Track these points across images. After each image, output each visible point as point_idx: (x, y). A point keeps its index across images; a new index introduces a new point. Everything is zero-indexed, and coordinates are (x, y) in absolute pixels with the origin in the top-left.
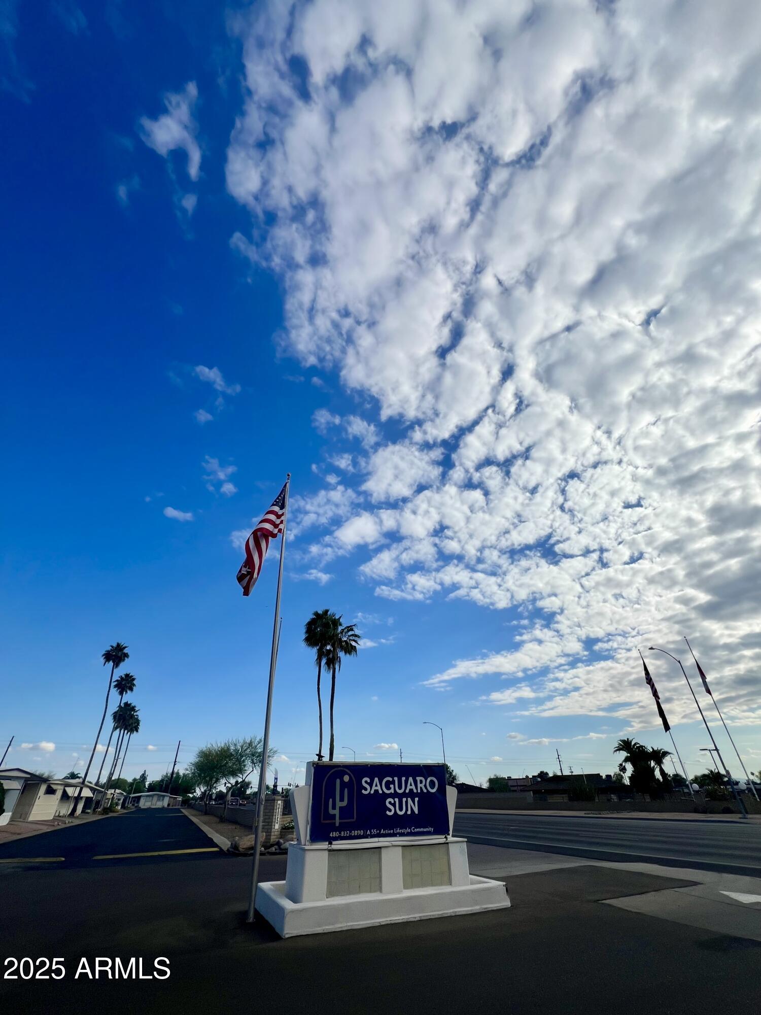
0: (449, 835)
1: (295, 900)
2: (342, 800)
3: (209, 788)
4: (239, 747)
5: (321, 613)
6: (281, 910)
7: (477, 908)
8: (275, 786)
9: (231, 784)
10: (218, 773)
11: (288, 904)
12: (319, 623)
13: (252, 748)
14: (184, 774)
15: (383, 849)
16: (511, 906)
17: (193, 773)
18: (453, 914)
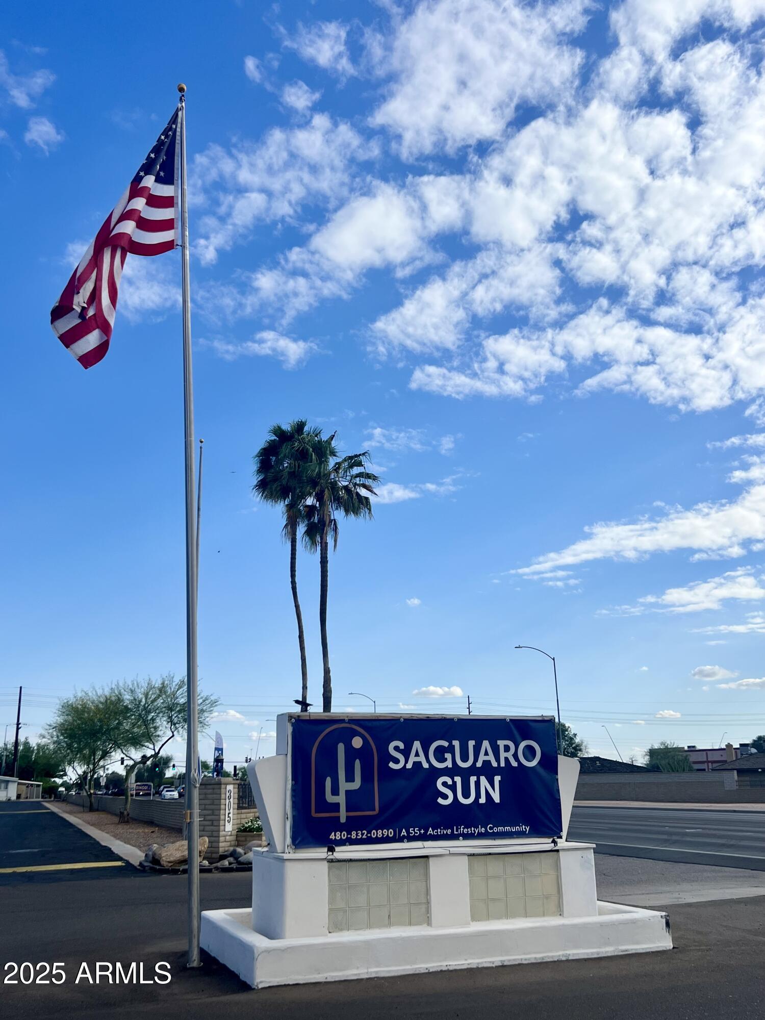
0: (561, 837)
1: (270, 934)
2: (350, 778)
3: (91, 766)
4: (141, 696)
5: (289, 429)
6: (247, 951)
7: (608, 950)
8: (219, 761)
9: (133, 760)
10: (105, 742)
11: (259, 941)
12: (285, 450)
13: (167, 697)
14: (38, 745)
15: (431, 859)
16: (674, 948)
17: (57, 742)
18: (564, 959)
